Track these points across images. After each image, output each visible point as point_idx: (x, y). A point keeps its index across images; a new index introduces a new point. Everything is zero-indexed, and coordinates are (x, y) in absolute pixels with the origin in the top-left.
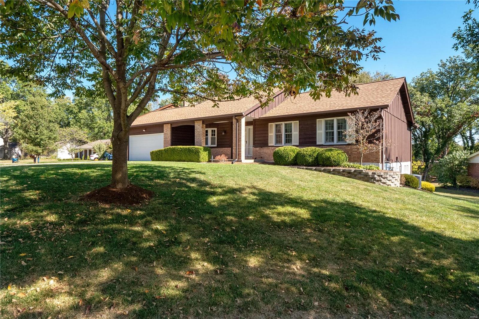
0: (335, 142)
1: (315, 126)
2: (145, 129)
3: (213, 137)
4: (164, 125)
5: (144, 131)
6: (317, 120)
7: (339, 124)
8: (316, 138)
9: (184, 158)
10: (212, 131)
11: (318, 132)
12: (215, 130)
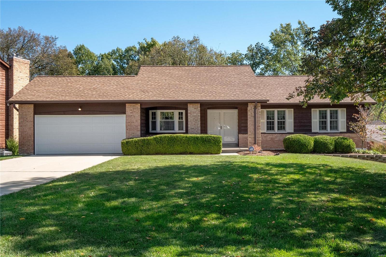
0: (329, 130)
1: (309, 115)
2: (81, 108)
3: (181, 120)
4: (127, 105)
5: (80, 109)
6: (312, 109)
7: (332, 114)
8: (311, 126)
9: (192, 150)
10: (179, 113)
11: (313, 120)
12: (182, 113)
